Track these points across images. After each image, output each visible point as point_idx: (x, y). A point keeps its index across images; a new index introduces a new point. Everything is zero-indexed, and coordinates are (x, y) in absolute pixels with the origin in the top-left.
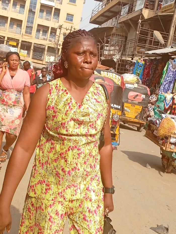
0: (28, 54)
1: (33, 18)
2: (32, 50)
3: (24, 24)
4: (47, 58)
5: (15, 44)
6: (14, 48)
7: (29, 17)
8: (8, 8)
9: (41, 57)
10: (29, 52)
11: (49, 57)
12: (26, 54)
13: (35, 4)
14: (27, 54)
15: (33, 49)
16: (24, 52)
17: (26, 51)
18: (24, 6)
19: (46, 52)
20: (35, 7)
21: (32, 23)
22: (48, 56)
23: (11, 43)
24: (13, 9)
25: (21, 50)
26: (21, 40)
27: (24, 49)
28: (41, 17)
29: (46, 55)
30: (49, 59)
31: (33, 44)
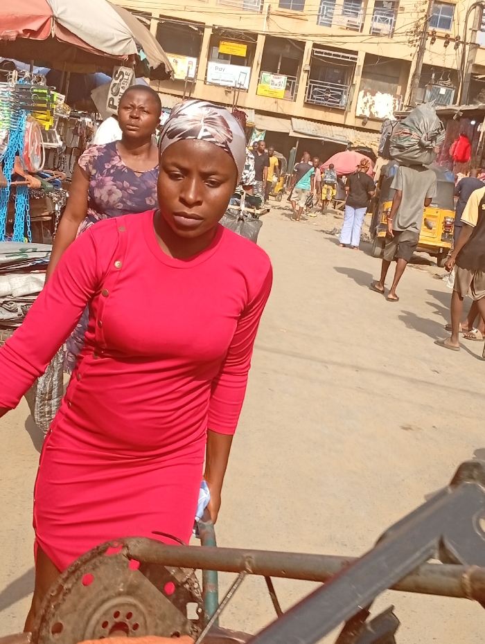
2: (306, 71)
4: (361, 102)
5: (241, 50)
9: (339, 97)
10: (295, 79)
11: (369, 96)
12: (283, 88)
14: (287, 88)
15: (308, 68)
16: (276, 81)
17: (283, 79)
19: (357, 79)
22: (365, 94)
23: (226, 48)
26: (262, 32)
27: (274, 71)
29: (360, 90)
30: (368, 105)
31: (309, 47)
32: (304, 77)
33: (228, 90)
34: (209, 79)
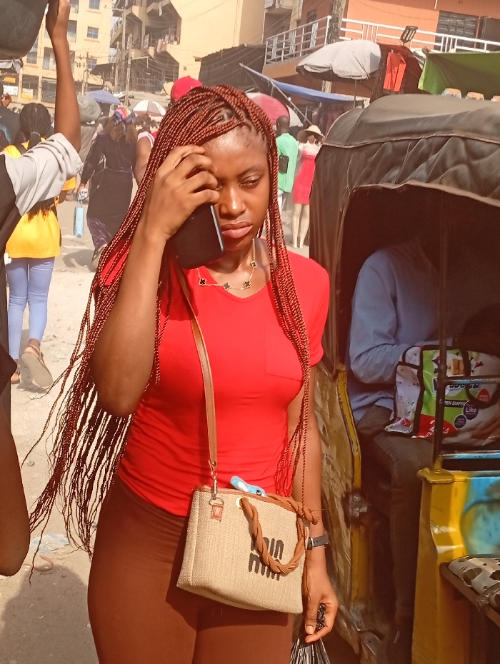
0: (35, 93)
6: (13, 88)
25: (24, 89)
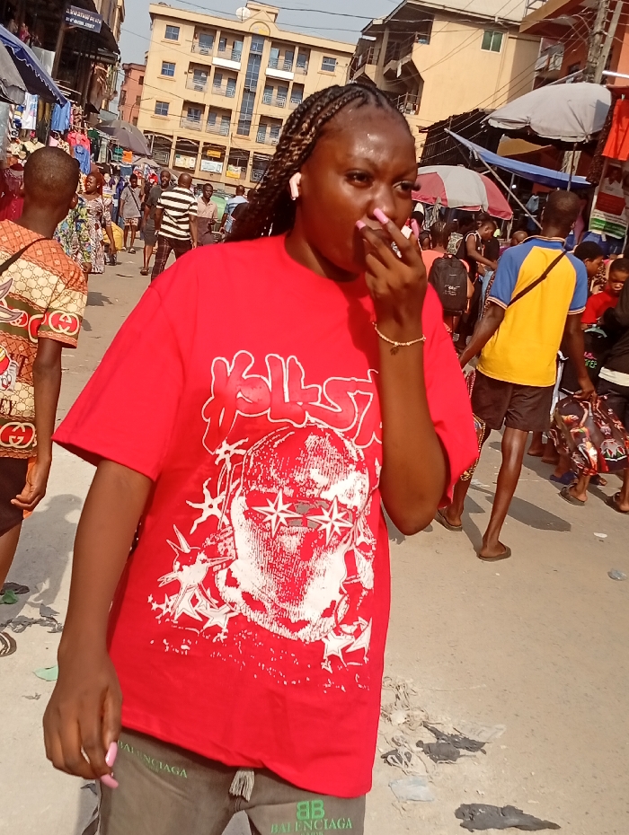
1: (252, 104)
2: (251, 165)
3: (235, 117)
5: (218, 154)
6: (217, 163)
7: (244, 103)
8: (205, 87)
10: (245, 169)
12: (239, 173)
13: (256, 77)
14: (241, 173)
15: (252, 163)
16: (236, 170)
17: (240, 168)
18: (235, 81)
20: (255, 84)
21: (250, 113)
23: (210, 153)
24: (215, 89)
26: (229, 145)
27: (235, 165)
28: (268, 102)
31: (252, 154)
32: (249, 167)
33: (212, 173)
34: (202, 169)
